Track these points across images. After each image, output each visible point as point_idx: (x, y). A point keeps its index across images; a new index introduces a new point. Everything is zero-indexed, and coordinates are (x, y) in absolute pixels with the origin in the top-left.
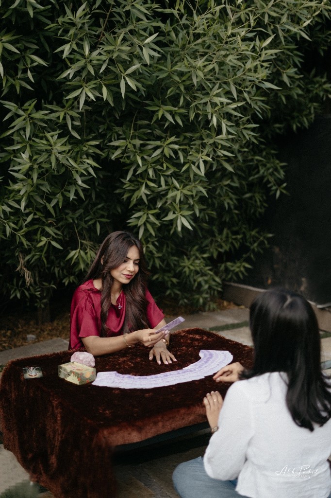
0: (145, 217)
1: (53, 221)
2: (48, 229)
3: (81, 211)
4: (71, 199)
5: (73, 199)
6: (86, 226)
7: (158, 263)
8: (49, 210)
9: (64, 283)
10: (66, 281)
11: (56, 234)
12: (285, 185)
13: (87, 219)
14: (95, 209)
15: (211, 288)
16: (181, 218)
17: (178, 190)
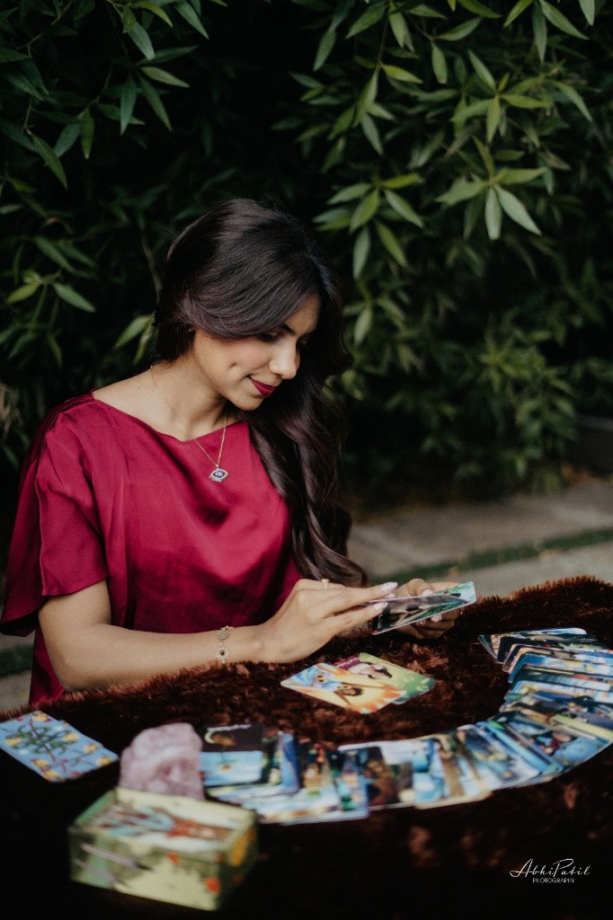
0: (374, 201)
2: (45, 246)
4: (124, 126)
5: (130, 126)
7: (406, 357)
8: (48, 168)
11: (72, 261)
13: (182, 215)
14: (207, 184)
15: (547, 431)
16: (497, 195)
17: (491, 97)
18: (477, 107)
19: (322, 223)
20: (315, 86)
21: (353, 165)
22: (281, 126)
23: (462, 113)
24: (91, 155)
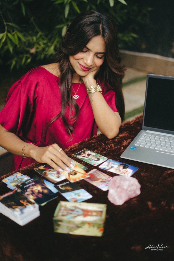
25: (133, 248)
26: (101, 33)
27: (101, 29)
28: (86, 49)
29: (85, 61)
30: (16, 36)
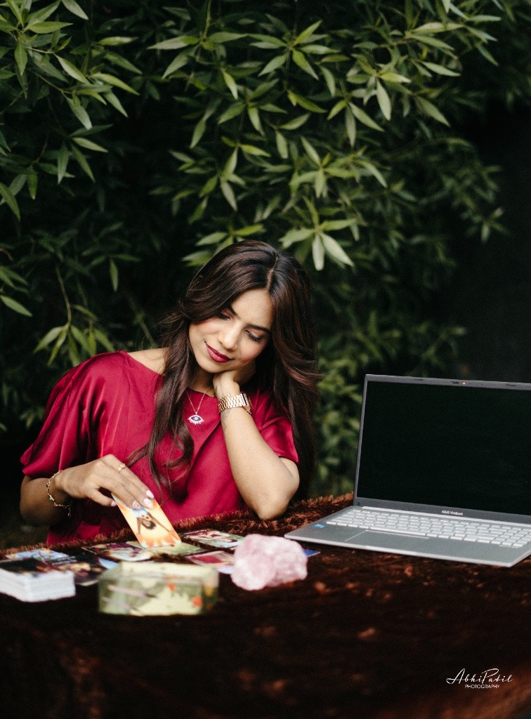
1: (9, 251)
3: (73, 232)
4: (60, 178)
5: (64, 179)
6: (85, 271)
8: (5, 204)
9: (24, 422)
10: (29, 416)
11: (14, 281)
12: (498, 213)
13: (85, 253)
14: (103, 233)
15: (343, 444)
16: (321, 239)
17: (316, 169)
18: (306, 177)
19: (188, 262)
20: (188, 161)
21: (214, 218)
22: (157, 191)
23: (296, 181)
24: (37, 196)
25: (257, 630)
26: (269, 285)
27: (269, 278)
28: (230, 312)
29: (221, 338)
30: (92, 337)
